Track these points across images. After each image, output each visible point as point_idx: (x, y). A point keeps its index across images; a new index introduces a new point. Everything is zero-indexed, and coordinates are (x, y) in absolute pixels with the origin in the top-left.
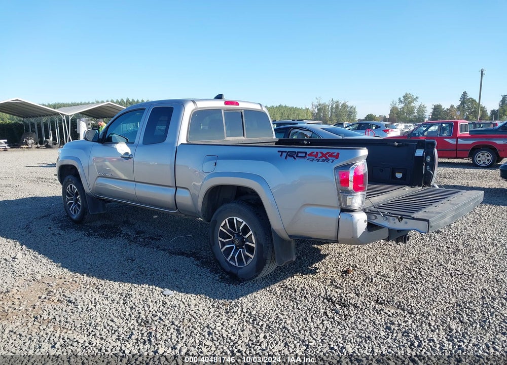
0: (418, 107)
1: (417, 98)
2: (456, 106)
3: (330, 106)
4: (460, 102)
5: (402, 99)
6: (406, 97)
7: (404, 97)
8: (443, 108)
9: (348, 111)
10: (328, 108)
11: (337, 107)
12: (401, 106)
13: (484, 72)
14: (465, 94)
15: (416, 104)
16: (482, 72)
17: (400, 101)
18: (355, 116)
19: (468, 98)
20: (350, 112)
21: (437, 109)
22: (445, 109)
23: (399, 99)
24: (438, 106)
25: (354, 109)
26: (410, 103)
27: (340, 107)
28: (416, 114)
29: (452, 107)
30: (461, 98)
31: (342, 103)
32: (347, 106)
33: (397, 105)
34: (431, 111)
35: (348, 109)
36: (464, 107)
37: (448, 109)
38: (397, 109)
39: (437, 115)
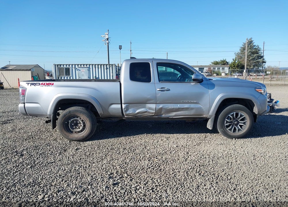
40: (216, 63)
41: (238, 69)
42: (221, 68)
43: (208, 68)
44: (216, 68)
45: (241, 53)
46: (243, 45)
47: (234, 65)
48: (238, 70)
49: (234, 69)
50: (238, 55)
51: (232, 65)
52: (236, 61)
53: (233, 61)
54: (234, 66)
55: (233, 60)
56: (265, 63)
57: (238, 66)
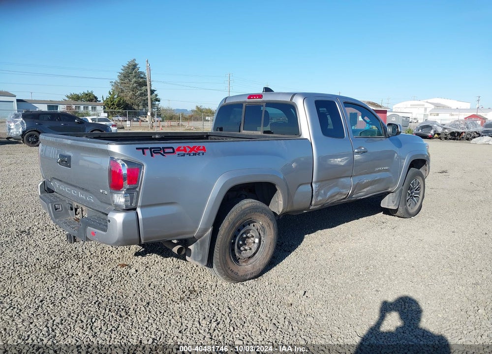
40: (76, 98)
41: (119, 109)
42: (90, 108)
43: (65, 106)
44: (82, 107)
45: (122, 83)
46: (122, 70)
47: (111, 102)
48: (119, 112)
49: (112, 109)
50: (116, 85)
51: (109, 103)
52: (116, 96)
53: (110, 96)
54: (113, 104)
55: (110, 93)
56: (159, 101)
57: (119, 105)
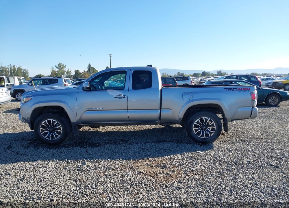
0: (67, 71)
1: (66, 66)
2: (86, 71)
3: (10, 69)
4: (88, 69)
5: (57, 66)
6: (60, 65)
7: (58, 65)
8: (80, 72)
9: (22, 73)
10: (8, 70)
11: (14, 69)
12: (57, 70)
13: (111, 55)
14: (89, 65)
15: (66, 69)
16: (110, 55)
17: (57, 68)
18: (28, 75)
19: (91, 67)
20: (24, 73)
21: (77, 72)
22: (81, 72)
23: (56, 66)
24: (77, 71)
25: (27, 71)
26: (62, 68)
27: (17, 70)
28: (66, 75)
29: (84, 71)
30: (88, 67)
31: (18, 67)
32: (22, 69)
33: (55, 70)
34: (74, 73)
35: (23, 71)
36: (90, 71)
37: (82, 72)
38: (55, 71)
39: (77, 75)
